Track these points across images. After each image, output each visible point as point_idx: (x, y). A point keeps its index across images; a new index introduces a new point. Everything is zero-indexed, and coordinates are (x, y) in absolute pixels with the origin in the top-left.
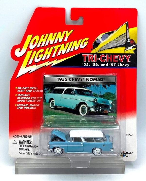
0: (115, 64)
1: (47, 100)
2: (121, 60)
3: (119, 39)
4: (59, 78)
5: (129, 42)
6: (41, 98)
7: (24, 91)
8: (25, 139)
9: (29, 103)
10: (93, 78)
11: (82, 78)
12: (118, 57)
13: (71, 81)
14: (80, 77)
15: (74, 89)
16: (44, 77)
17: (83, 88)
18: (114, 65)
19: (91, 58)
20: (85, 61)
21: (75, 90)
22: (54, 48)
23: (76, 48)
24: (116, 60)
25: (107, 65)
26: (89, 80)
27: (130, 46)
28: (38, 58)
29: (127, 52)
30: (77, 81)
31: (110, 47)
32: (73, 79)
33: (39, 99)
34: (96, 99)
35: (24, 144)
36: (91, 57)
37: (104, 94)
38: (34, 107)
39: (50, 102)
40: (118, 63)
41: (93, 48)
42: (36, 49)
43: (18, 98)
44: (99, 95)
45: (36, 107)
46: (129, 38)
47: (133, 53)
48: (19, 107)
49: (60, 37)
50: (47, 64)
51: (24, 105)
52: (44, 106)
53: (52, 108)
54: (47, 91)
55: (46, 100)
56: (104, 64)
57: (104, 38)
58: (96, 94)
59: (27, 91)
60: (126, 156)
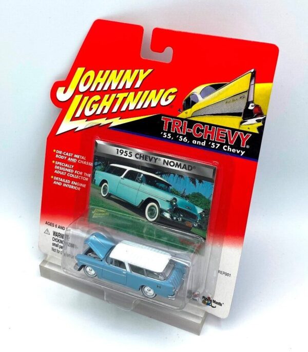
0: (219, 145)
1: (98, 182)
2: (232, 139)
3: (233, 101)
4: (120, 149)
5: (252, 110)
6: (89, 175)
7: (65, 158)
8: (62, 232)
9: (72, 179)
10: (175, 162)
11: (157, 158)
12: (226, 134)
13: (137, 158)
14: (154, 156)
15: (141, 173)
16: (96, 143)
17: (156, 174)
18: (216, 146)
19: (177, 127)
20: (165, 129)
21: (142, 175)
22: (117, 97)
23: (154, 104)
24: (221, 137)
25: (204, 144)
26: (167, 165)
27: (252, 117)
28: (91, 109)
29: (244, 127)
30: (148, 162)
31: (214, 113)
32: (142, 156)
33: (87, 177)
34: (175, 199)
35: (59, 238)
36: (177, 124)
37: (191, 194)
38: (78, 186)
39: (101, 185)
40: (224, 144)
41: (182, 108)
43: (56, 167)
44: (181, 193)
45: (81, 187)
46: (252, 102)
47: (257, 132)
48: (56, 181)
49: (128, 78)
50: (103, 121)
51: (64, 180)
52: (93, 191)
53: (104, 195)
54: (99, 167)
55: (95, 180)
56: (198, 142)
57: (205, 93)
58: (177, 190)
59: (69, 159)
60: (211, 305)
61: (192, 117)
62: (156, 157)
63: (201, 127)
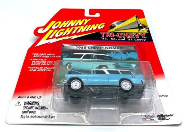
0: (132, 39)
2: (137, 36)
3: (132, 24)
4: (78, 46)
7: (41, 56)
9: (44, 66)
10: (112, 47)
12: (134, 35)
13: (90, 49)
15: (93, 55)
16: (64, 46)
17: (103, 54)
20: (103, 36)
22: (74, 28)
25: (124, 39)
26: (108, 49)
27: (143, 28)
28: (59, 34)
29: (141, 32)
30: (97, 49)
32: (92, 47)
35: (30, 106)
36: (108, 34)
37: (125, 59)
38: (49, 69)
39: (67, 65)
41: (109, 29)
42: (58, 29)
44: (120, 59)
45: (52, 69)
46: (140, 24)
47: (147, 32)
48: (32, 69)
49: (80, 22)
50: (67, 38)
51: (38, 68)
54: (65, 56)
56: (121, 39)
57: (118, 24)
58: (117, 59)
59: (44, 56)
60: (166, 119)
61: (115, 31)
62: (101, 47)
63: (121, 34)
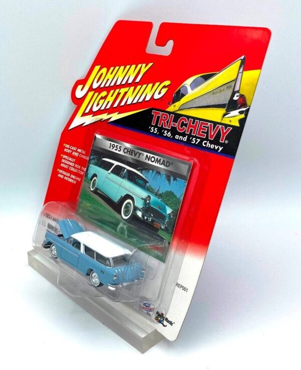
0: (199, 140)
1: (90, 176)
2: (212, 134)
4: (112, 143)
5: (236, 101)
6: (85, 169)
7: (71, 151)
8: (54, 224)
9: (71, 173)
10: (156, 157)
13: (125, 153)
14: (138, 151)
15: (126, 168)
16: (95, 137)
17: (138, 170)
18: (196, 141)
20: (153, 123)
21: (126, 170)
22: (120, 92)
24: (202, 132)
25: (185, 139)
26: (149, 160)
27: (235, 109)
28: (98, 105)
29: (226, 121)
30: (133, 157)
32: (129, 150)
33: (83, 171)
34: (149, 197)
36: (165, 117)
37: (164, 192)
38: (75, 180)
39: (92, 179)
40: (204, 140)
41: (172, 102)
43: (63, 161)
44: (156, 191)
45: (77, 181)
46: (238, 92)
48: (60, 174)
49: (132, 73)
50: (105, 117)
51: (66, 174)
53: (92, 190)
54: (93, 161)
55: (88, 174)
56: (180, 137)
57: (195, 85)
58: (152, 187)
59: (73, 153)
60: (163, 323)
61: (179, 110)
62: (140, 152)
63: (186, 121)
